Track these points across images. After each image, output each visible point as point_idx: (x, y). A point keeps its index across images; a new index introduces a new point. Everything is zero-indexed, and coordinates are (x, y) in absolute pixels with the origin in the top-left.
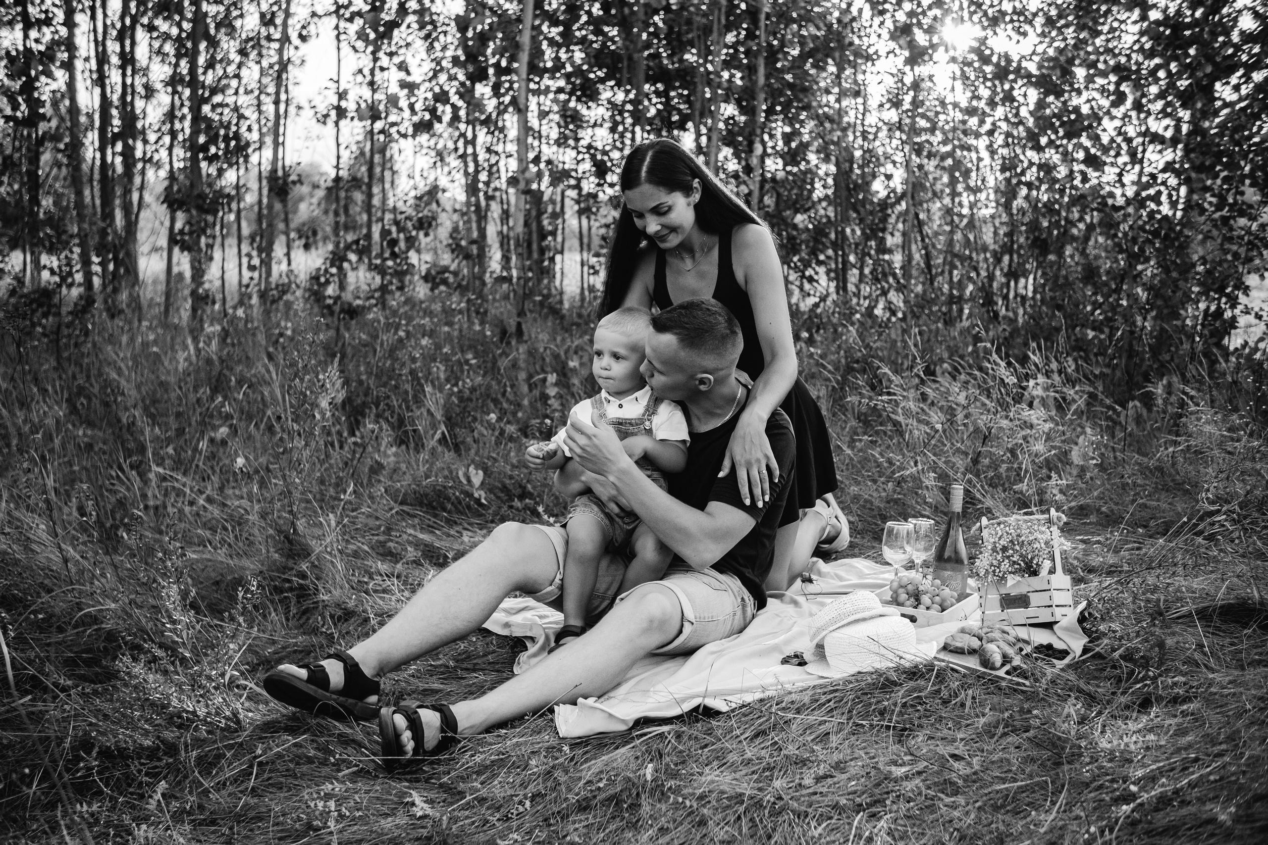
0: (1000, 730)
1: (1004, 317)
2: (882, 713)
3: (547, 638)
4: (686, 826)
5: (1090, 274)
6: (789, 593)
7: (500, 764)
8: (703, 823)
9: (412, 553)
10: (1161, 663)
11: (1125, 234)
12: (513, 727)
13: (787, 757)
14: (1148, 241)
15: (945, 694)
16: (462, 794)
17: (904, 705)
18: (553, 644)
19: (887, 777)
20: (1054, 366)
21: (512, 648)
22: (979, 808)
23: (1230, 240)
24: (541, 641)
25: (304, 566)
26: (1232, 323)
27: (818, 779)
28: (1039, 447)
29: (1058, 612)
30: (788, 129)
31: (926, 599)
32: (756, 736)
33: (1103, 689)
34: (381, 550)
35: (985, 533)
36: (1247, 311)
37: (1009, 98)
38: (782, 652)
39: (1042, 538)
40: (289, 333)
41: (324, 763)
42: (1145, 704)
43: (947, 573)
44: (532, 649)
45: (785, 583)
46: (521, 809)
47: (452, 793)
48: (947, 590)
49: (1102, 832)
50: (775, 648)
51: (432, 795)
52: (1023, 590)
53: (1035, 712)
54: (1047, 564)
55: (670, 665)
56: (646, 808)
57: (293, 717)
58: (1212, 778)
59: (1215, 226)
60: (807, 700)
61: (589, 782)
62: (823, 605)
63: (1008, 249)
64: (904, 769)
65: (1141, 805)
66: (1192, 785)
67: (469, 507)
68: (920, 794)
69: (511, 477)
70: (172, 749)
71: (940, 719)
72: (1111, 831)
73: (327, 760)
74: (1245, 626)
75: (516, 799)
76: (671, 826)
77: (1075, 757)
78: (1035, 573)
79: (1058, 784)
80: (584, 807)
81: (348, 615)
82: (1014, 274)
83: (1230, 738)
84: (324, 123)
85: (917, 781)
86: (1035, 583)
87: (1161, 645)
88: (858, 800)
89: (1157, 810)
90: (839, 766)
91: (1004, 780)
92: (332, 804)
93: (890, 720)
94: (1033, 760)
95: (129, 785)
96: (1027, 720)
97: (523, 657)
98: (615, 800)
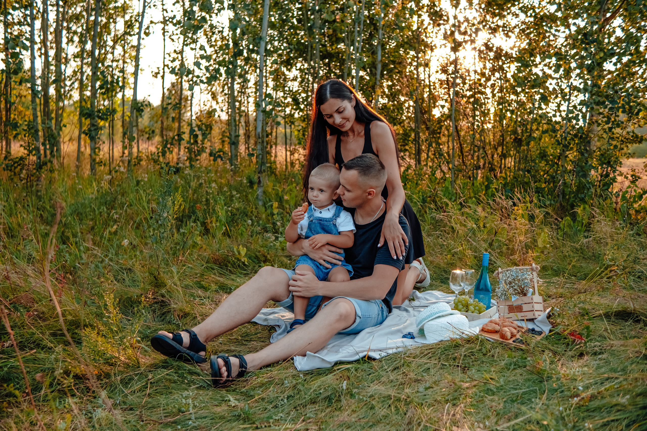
0: (512, 367)
1: (500, 177)
2: (454, 359)
3: (286, 326)
4: (364, 409)
5: (543, 155)
6: (403, 306)
7: (270, 383)
8: (372, 408)
9: (214, 287)
10: (588, 336)
11: (561, 136)
12: (273, 366)
13: (410, 379)
14: (572, 139)
15: (484, 350)
16: (252, 397)
17: (465, 356)
18: (289, 329)
19: (460, 387)
20: (528, 199)
21: (269, 331)
22: (505, 402)
23: (613, 138)
24: (283, 327)
25: (163, 291)
26: (614, 180)
27: (426, 389)
28: (522, 238)
29: (537, 313)
30: (390, 83)
31: (472, 308)
32: (395, 369)
33: (560, 349)
34: (198, 285)
35: (500, 276)
36: (621, 174)
37: (501, 69)
38: (402, 333)
39: (529, 277)
40: (146, 179)
41: (183, 382)
42: (581, 355)
43: (481, 296)
44: (279, 331)
45: (401, 302)
46: (282, 403)
47: (248, 396)
48: (482, 304)
49: (566, 410)
50: (399, 331)
51: (238, 397)
52: (519, 303)
53: (529, 359)
54: (531, 290)
55: (348, 338)
56: (344, 402)
57: (165, 362)
58: (616, 387)
59: (605, 132)
60: (418, 352)
61: (315, 390)
62: (420, 311)
63: (501, 143)
64: (467, 384)
65: (583, 398)
66: (606, 390)
67: (239, 266)
68: (476, 395)
69: (259, 252)
70: (108, 376)
71: (483, 362)
72: (570, 410)
73: (183, 381)
74: (626, 321)
75: (280, 399)
76: (358, 409)
77: (549, 378)
78: (525, 295)
79: (542, 390)
80: (313, 401)
81: (186, 315)
82: (504, 156)
83: (623, 370)
84: (156, 77)
85: (474, 389)
86: (525, 299)
87: (588, 328)
88: (447, 398)
89: (590, 401)
90: (436, 383)
91: (516, 389)
92: (190, 401)
93: (459, 363)
94: (529, 380)
95: (88, 392)
96: (525, 362)
97: (275, 335)
98: (329, 399)
